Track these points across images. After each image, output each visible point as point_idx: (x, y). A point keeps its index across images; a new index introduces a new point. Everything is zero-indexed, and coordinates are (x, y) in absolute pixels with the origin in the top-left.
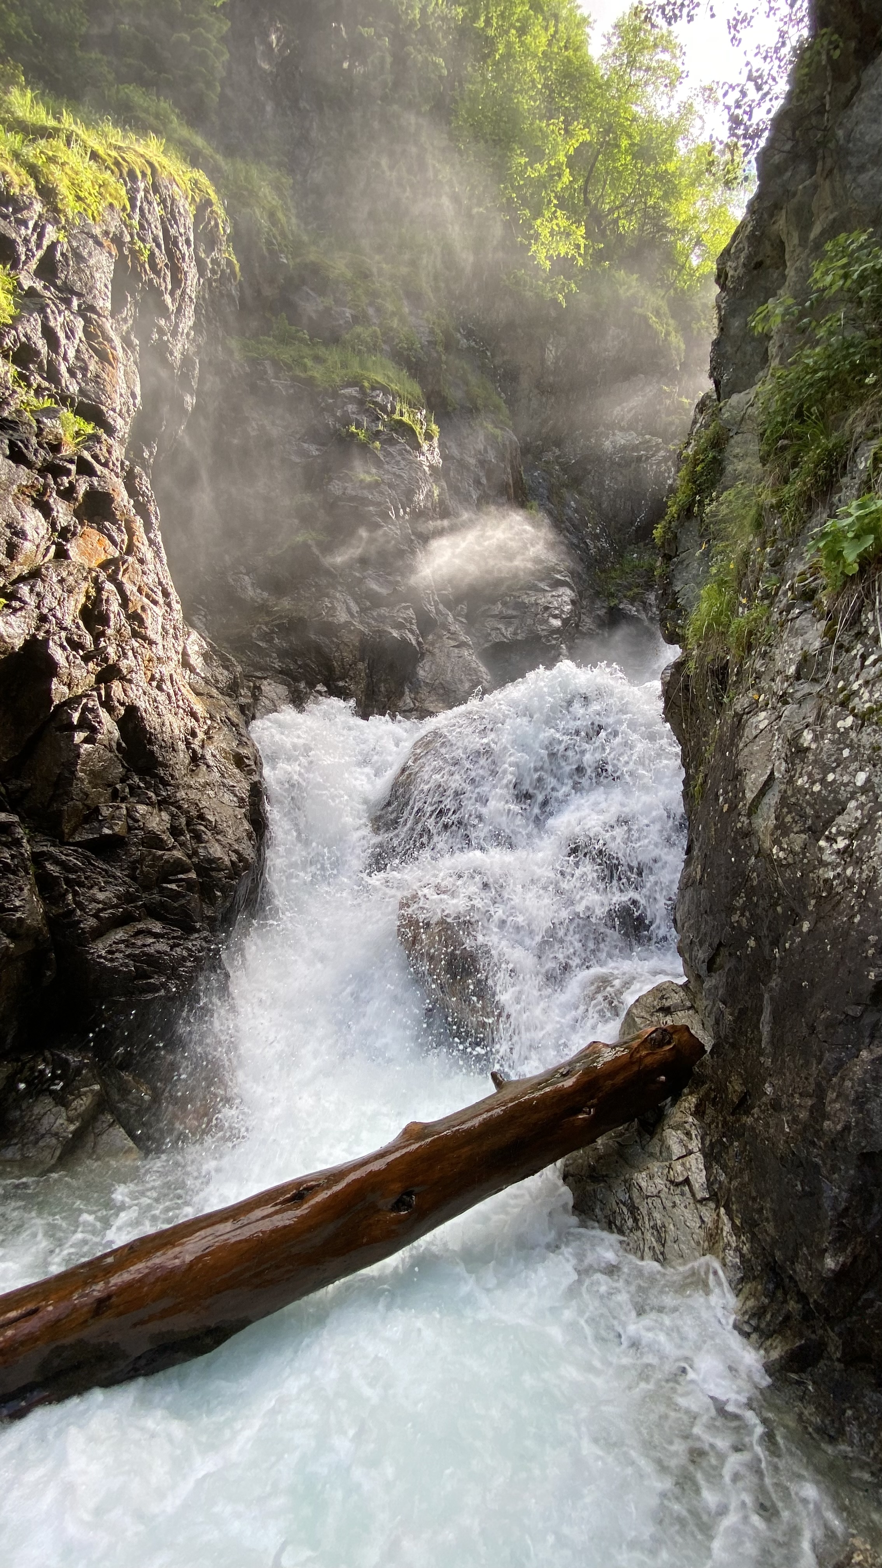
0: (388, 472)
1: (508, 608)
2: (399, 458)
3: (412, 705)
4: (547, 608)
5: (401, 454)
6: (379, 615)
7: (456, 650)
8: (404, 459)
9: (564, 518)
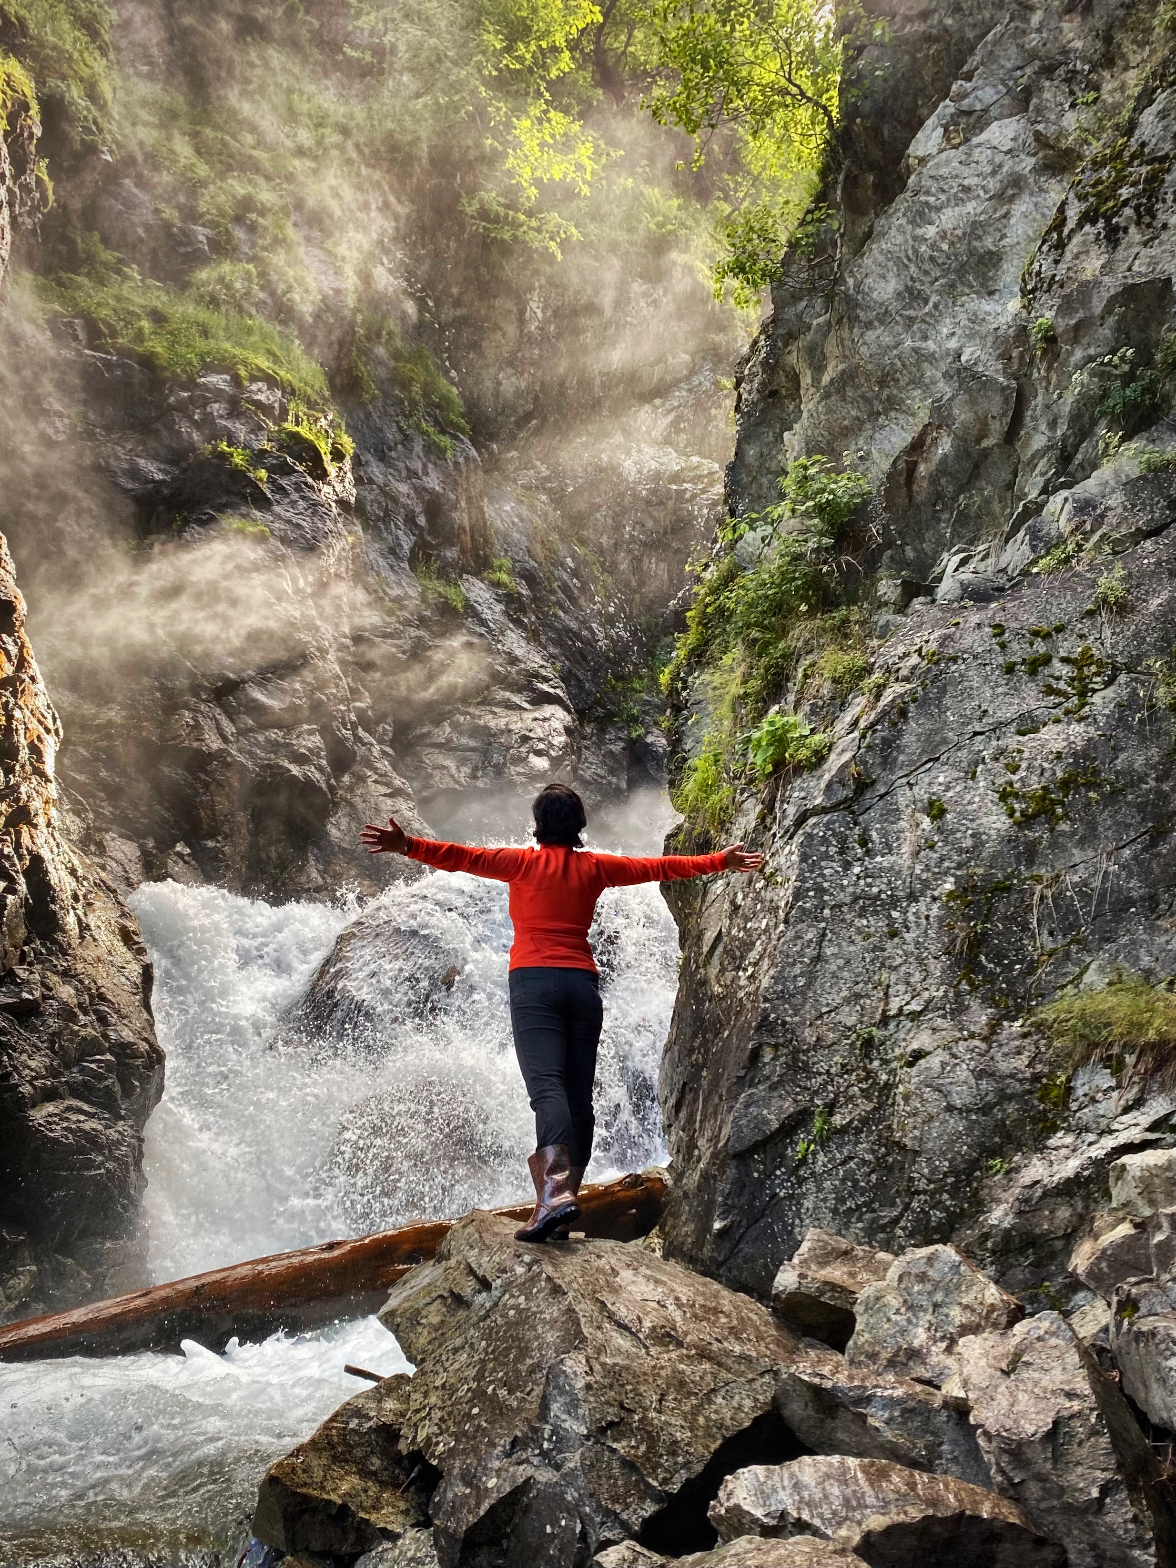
0: (279, 517)
1: (461, 733)
2: (295, 496)
3: (320, 881)
4: (525, 739)
5: (298, 489)
6: (268, 741)
7: (389, 802)
8: (303, 498)
9: (555, 585)
